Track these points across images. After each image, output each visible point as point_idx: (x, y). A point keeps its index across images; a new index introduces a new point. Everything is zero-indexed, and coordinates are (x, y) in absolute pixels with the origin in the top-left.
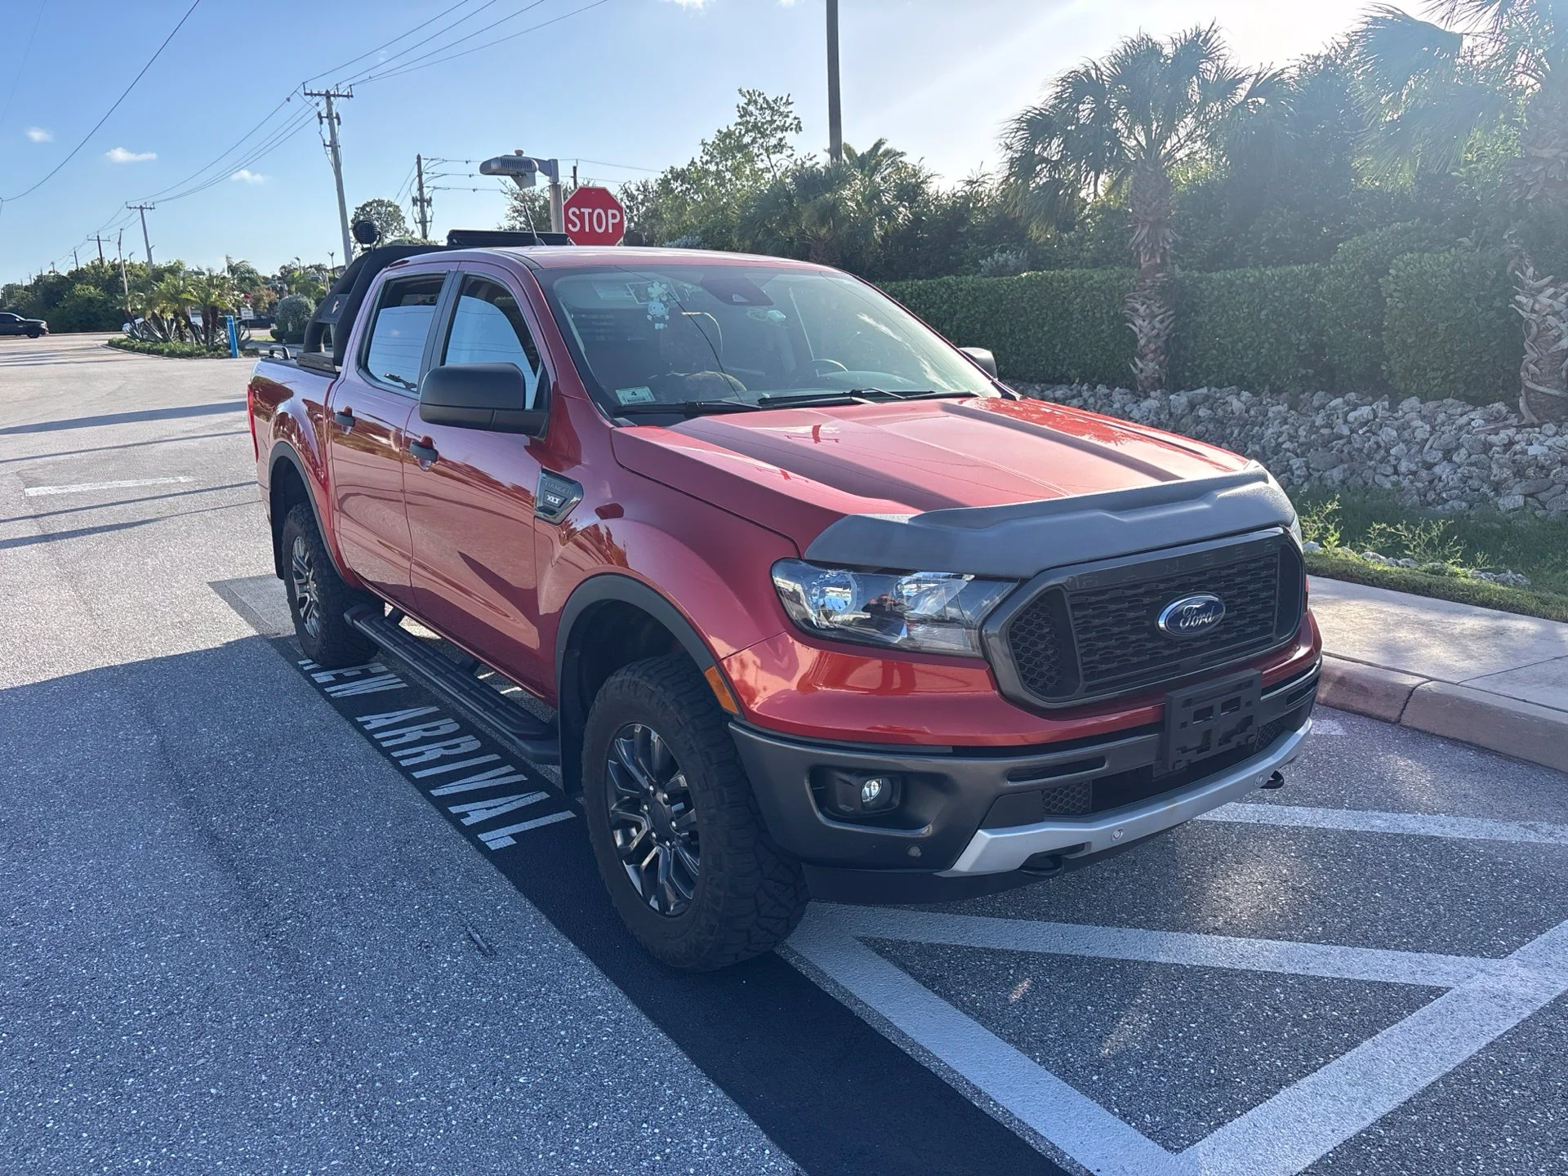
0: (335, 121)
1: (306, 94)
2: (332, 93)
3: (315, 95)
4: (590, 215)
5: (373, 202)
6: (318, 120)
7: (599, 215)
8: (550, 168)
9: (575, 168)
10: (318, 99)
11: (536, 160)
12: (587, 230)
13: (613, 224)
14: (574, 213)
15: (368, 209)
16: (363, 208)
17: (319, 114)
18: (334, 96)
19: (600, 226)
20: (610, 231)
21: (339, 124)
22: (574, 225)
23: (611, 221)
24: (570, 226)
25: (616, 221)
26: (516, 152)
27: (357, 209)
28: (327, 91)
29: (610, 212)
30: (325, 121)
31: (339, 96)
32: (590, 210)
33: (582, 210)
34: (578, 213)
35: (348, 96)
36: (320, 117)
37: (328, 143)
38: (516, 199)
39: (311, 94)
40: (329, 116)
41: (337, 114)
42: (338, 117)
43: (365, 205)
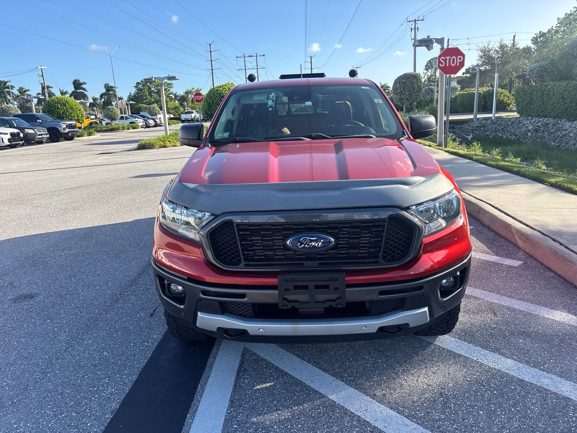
0: (417, 30)
1: (407, 22)
2: (417, 20)
3: (411, 21)
4: (450, 59)
5: (434, 58)
6: (411, 31)
7: (454, 59)
8: (440, 41)
9: (514, 36)
10: (412, 23)
11: (433, 38)
12: (448, 65)
13: (459, 62)
14: (443, 59)
15: (431, 61)
16: (430, 61)
17: (411, 28)
18: (417, 21)
19: (453, 64)
20: (458, 65)
21: (418, 31)
22: (442, 64)
23: (458, 61)
24: (440, 64)
25: (461, 60)
26: (427, 36)
27: (428, 61)
28: (415, 19)
29: (459, 57)
30: (413, 30)
31: (419, 20)
32: (450, 57)
33: (446, 57)
34: (444, 59)
35: (422, 20)
36: (411, 29)
37: (413, 39)
38: (481, 52)
39: (409, 21)
40: (415, 29)
41: (418, 27)
42: (418, 29)
43: (431, 60)
